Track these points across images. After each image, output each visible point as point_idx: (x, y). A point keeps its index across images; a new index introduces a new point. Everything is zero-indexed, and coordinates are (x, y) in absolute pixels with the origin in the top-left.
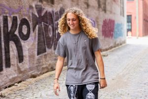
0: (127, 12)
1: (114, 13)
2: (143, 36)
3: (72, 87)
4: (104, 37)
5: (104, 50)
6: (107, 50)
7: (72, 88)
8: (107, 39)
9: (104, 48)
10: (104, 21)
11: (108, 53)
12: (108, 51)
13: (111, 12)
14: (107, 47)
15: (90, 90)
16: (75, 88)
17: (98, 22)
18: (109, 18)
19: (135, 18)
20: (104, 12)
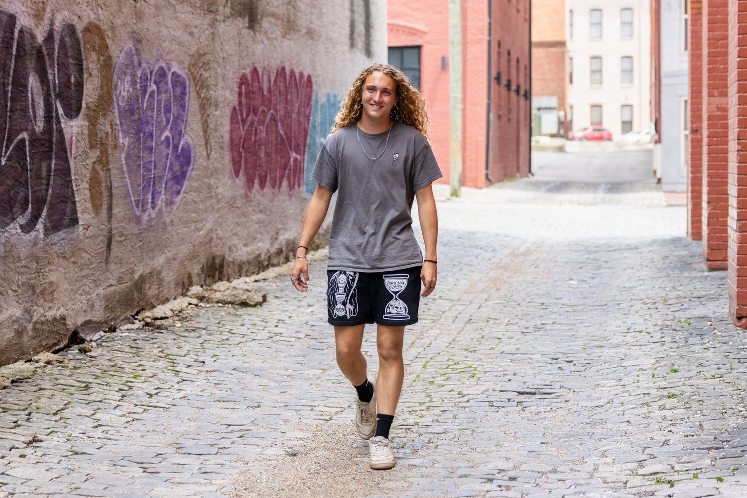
0: (393, 28)
1: (310, 33)
2: (489, 181)
3: (343, 276)
4: (241, 181)
5: (242, 269)
6: (260, 265)
7: (342, 280)
8: (261, 196)
9: (243, 253)
10: (243, 81)
11: (270, 287)
12: (271, 273)
13: (290, 26)
14: (263, 246)
15: (396, 293)
16: (353, 280)
17: (202, 85)
18: (275, 64)
19: (444, 64)
20: (242, 22)
